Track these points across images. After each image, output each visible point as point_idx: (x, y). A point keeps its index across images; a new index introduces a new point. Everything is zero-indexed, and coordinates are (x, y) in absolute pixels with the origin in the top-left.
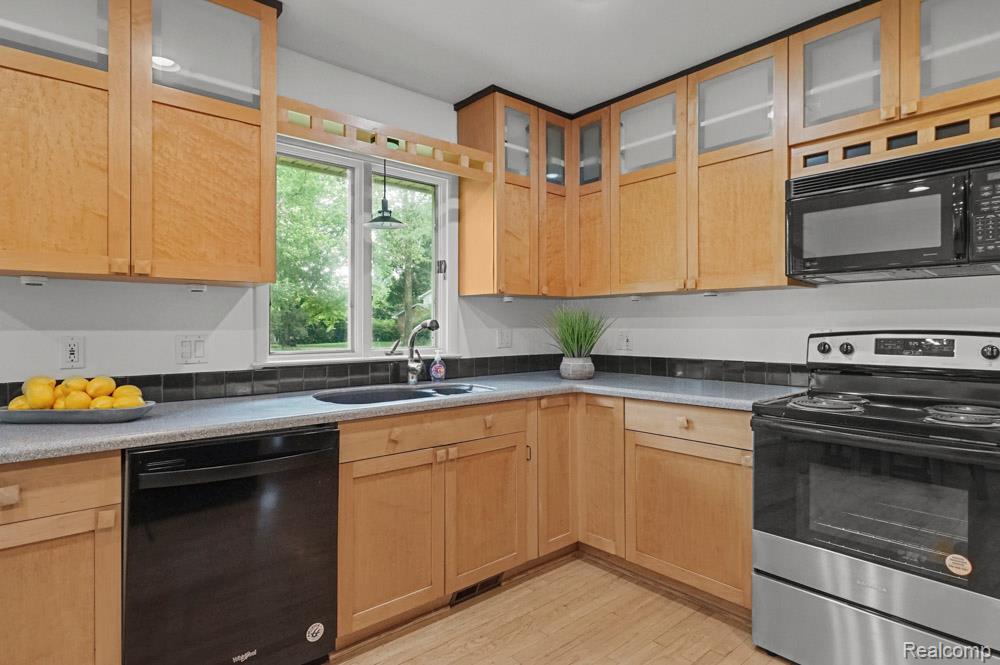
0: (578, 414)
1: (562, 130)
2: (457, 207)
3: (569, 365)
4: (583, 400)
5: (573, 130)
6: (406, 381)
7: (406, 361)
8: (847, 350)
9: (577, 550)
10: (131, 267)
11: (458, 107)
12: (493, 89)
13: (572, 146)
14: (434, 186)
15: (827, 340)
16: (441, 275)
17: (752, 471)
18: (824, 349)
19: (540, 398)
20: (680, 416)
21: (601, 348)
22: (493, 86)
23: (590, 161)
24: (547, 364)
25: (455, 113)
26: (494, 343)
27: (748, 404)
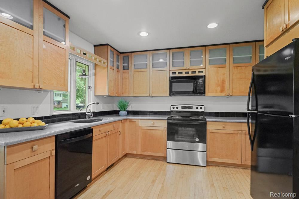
0: (127, 124)
1: (119, 56)
2: (94, 72)
3: (122, 113)
4: (128, 120)
5: (121, 56)
6: (86, 118)
7: (85, 113)
8: (177, 108)
9: (126, 156)
10: (39, 86)
11: (95, 46)
12: (107, 45)
13: (121, 60)
14: (88, 66)
15: (174, 106)
16: (90, 90)
17: (166, 131)
18: (174, 108)
19: (121, 120)
20: (152, 122)
21: (129, 109)
22: (108, 44)
23: (126, 65)
24: (115, 113)
25: (94, 47)
26: (101, 108)
27: (166, 118)
